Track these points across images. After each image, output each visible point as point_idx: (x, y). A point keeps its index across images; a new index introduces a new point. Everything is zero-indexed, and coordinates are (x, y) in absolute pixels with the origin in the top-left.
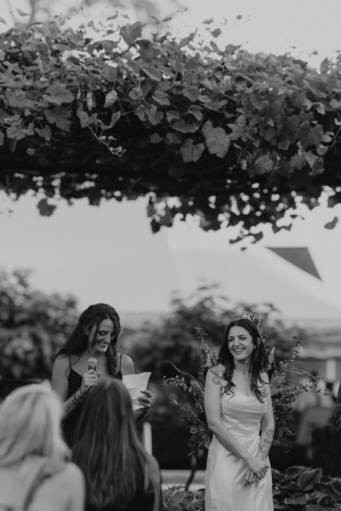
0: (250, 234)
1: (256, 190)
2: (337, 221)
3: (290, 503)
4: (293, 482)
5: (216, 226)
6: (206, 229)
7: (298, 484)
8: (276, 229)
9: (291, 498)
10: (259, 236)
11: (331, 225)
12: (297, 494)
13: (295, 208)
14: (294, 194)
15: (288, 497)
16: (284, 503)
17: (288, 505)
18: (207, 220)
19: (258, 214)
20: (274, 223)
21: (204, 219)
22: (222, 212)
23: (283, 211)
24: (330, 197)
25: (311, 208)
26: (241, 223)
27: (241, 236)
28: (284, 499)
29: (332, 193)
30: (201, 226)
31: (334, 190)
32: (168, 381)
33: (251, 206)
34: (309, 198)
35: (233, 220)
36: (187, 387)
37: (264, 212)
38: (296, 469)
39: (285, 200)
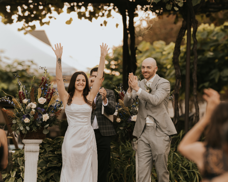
0: (29, 26)
1: (31, 4)
2: (72, 20)
3: (58, 153)
4: (58, 144)
5: (11, 21)
6: (5, 23)
8: (42, 24)
9: (58, 151)
10: (33, 27)
11: (69, 22)
13: (51, 13)
14: (50, 6)
15: (57, 151)
16: (55, 154)
18: (6, 18)
19: (33, 16)
20: (41, 20)
21: (4, 18)
22: (14, 14)
23: (45, 15)
24: (68, 8)
25: (59, 13)
26: (24, 20)
27: (24, 27)
28: (55, 152)
29: (69, 6)
30: (2, 21)
31: (70, 5)
32: (1, 99)
33: (29, 12)
34: (58, 9)
35: (20, 19)
36: (10, 102)
37: (35, 15)
38: (60, 138)
39: (46, 9)
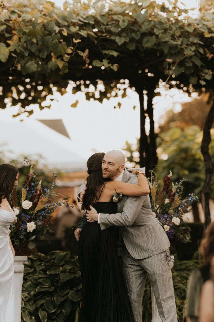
0: (25, 111)
1: (28, 83)
2: (78, 103)
3: (50, 273)
4: (52, 261)
5: (3, 106)
7: (56, 262)
8: (42, 108)
9: (51, 270)
10: (31, 112)
11: (74, 105)
12: (55, 268)
13: (52, 94)
14: (51, 85)
15: (49, 270)
16: (47, 274)
17: (50, 274)
19: (30, 98)
20: (40, 104)
22: (7, 97)
23: (45, 97)
24: (74, 88)
25: (62, 94)
26: (20, 104)
27: (20, 113)
28: (47, 271)
29: (75, 85)
31: (76, 83)
33: (26, 93)
34: (61, 88)
35: (14, 102)
37: (33, 97)
38: (55, 253)
39: (46, 89)
